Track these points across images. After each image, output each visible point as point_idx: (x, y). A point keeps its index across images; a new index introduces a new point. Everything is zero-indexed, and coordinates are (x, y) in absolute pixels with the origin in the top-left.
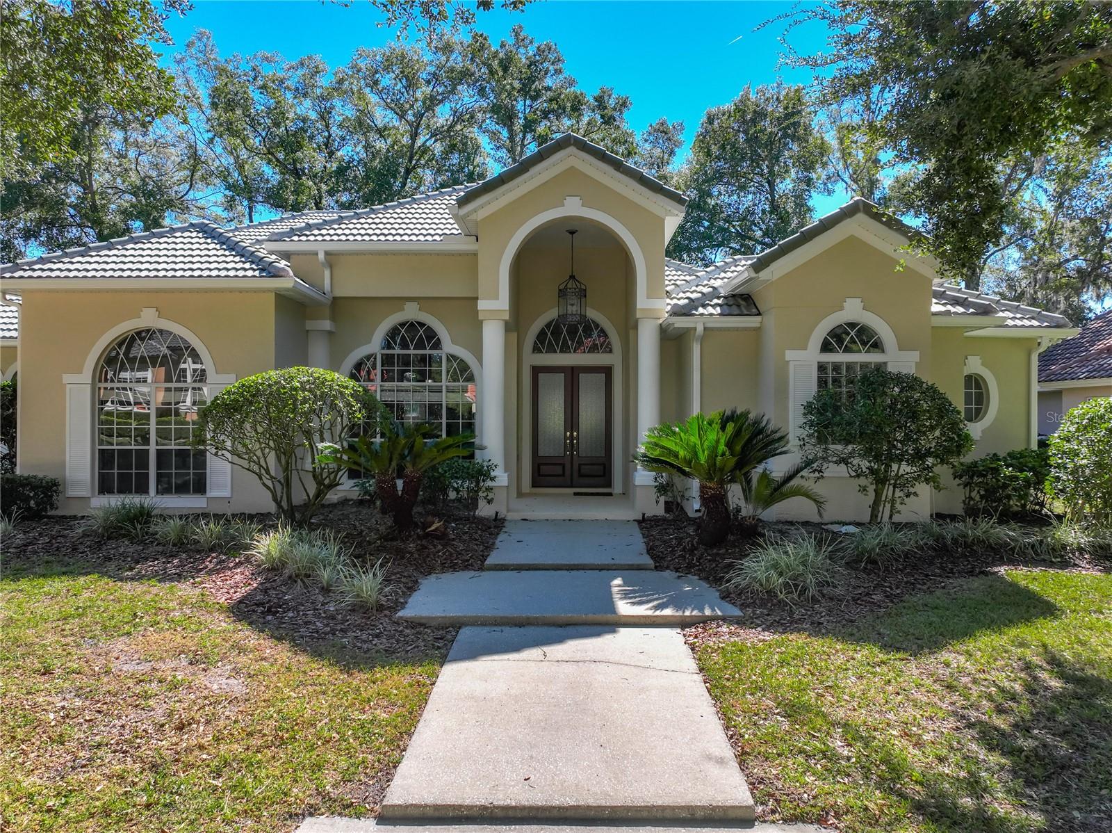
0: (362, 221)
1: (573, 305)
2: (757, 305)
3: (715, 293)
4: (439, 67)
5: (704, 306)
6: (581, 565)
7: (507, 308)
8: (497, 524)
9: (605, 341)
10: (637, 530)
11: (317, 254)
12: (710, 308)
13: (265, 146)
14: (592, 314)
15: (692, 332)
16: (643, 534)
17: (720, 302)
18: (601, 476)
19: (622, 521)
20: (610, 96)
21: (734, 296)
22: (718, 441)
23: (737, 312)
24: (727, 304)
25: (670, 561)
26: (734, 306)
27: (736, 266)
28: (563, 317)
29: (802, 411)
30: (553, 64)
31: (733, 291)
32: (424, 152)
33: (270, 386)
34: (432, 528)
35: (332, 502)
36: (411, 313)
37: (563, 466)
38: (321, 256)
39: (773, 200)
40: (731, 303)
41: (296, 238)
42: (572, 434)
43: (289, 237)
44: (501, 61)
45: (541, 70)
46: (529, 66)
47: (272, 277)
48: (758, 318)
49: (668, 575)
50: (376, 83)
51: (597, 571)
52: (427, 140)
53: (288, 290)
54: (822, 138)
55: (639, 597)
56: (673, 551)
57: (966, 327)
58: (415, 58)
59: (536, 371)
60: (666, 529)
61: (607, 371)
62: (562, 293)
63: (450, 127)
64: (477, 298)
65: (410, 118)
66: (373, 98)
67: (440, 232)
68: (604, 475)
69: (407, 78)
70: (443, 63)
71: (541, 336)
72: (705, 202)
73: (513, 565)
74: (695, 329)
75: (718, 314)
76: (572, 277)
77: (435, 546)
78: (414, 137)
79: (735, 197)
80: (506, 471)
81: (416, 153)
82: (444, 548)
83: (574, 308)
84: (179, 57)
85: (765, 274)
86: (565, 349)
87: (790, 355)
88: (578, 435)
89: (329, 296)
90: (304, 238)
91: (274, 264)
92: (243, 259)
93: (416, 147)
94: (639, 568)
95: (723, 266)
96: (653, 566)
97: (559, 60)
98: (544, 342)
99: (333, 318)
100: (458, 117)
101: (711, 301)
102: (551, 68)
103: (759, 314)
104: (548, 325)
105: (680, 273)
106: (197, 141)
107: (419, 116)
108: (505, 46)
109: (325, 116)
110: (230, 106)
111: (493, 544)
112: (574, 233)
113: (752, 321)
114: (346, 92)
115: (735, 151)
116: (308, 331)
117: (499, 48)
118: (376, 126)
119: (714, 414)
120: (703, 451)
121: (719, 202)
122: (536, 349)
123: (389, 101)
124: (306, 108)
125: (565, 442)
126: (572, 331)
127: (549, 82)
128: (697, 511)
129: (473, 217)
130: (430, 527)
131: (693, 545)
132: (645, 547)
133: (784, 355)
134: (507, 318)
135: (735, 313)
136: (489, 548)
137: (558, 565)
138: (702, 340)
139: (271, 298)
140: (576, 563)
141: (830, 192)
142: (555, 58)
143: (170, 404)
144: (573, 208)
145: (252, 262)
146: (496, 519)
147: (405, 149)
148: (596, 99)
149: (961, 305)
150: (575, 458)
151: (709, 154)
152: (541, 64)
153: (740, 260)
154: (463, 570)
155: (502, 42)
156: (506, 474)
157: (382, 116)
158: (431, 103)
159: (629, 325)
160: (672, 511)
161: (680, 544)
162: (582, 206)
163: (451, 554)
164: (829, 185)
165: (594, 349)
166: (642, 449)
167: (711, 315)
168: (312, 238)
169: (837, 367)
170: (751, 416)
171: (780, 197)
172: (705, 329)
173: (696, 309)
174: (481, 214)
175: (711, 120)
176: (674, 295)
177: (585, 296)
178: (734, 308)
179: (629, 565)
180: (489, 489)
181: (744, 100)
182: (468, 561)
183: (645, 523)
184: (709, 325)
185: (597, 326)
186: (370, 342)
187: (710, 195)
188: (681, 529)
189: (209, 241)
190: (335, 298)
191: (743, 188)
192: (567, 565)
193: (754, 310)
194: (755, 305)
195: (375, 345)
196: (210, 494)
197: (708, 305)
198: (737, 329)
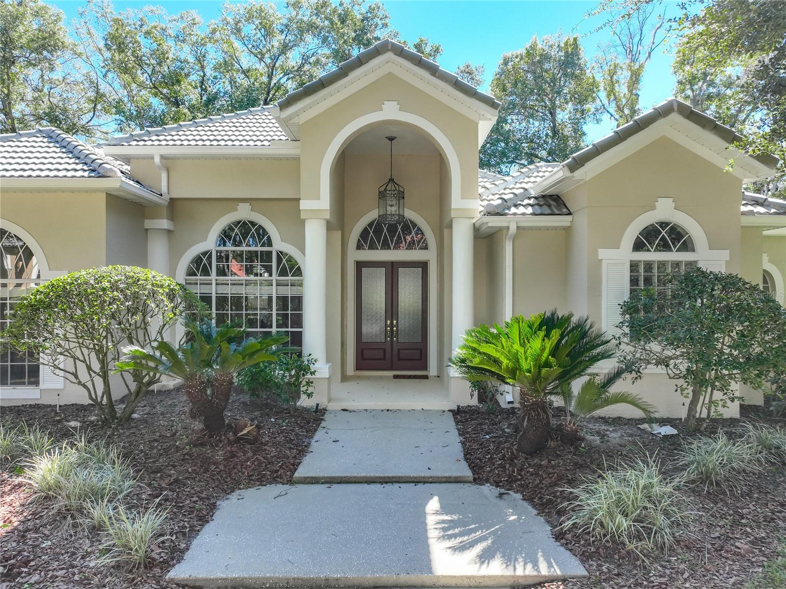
0: (200, 128)
1: (391, 206)
2: (567, 205)
3: (526, 194)
4: (290, 20)
5: (516, 206)
6: (396, 477)
7: (329, 208)
8: (317, 416)
9: (422, 238)
10: (452, 423)
11: (152, 158)
12: (522, 207)
13: (151, 82)
14: (409, 214)
15: (505, 231)
16: (459, 430)
17: (532, 201)
18: (418, 360)
19: (437, 411)
20: (426, 44)
21: (543, 196)
22: (543, 350)
23: (548, 211)
24: (538, 204)
25: (489, 472)
26: (544, 206)
27: (538, 172)
28: (383, 217)
29: (619, 310)
30: (381, 19)
31: (543, 192)
32: (279, 88)
33: (79, 285)
34: (245, 432)
35: (168, 388)
36: (244, 213)
37: (384, 350)
38: (157, 160)
39: (555, 126)
40: (542, 203)
41: (134, 143)
42: (392, 323)
43: (128, 142)
44: (340, 15)
45: (372, 25)
46: (363, 21)
47: (100, 177)
48: (569, 218)
49: (488, 490)
50: (239, 30)
51: (413, 484)
52: (281, 78)
53: (116, 189)
54: (594, 77)
55: (461, 534)
56: (491, 458)
57: (765, 227)
58: (271, 11)
59: (360, 266)
60: (481, 424)
61: (424, 266)
62: (382, 195)
63: (299, 68)
64: (300, 199)
65: (268, 61)
66: (237, 44)
67: (269, 138)
68: (421, 359)
69: (265, 27)
70: (294, 17)
71: (364, 234)
72: (502, 127)
73: (323, 478)
74: (508, 228)
75: (531, 214)
76: (391, 180)
77: (245, 453)
78: (270, 77)
79: (524, 124)
80: (328, 361)
81: (272, 88)
82: (254, 454)
83: (394, 209)
84: (81, 10)
85: (579, 173)
86: (386, 246)
87: (604, 254)
88: (397, 323)
89: (166, 197)
90: (141, 143)
91: (104, 165)
92: (77, 161)
93: (272, 85)
94: (457, 480)
95: (527, 172)
96: (471, 479)
97: (386, 17)
98: (367, 239)
99: (172, 217)
100: (305, 59)
101: (523, 201)
102: (380, 23)
103: (570, 214)
104: (370, 225)
105: (485, 180)
106: (99, 79)
107: (275, 59)
108: (343, 4)
109: (200, 60)
110: (121, 49)
111: (309, 444)
112: (394, 139)
113: (562, 221)
114: (217, 41)
115: (526, 86)
116: (147, 230)
117: (338, 6)
118: (241, 68)
119: (533, 315)
120: (526, 359)
121: (511, 128)
122: (359, 247)
123: (250, 46)
124: (186, 53)
125: (386, 329)
126: (392, 229)
127: (377, 33)
128: (509, 402)
129: (296, 120)
130: (241, 431)
131: (512, 453)
132: (461, 449)
133: (597, 253)
134: (328, 217)
135: (547, 213)
136: (302, 450)
137: (371, 478)
138: (514, 239)
139: (103, 196)
140: (391, 475)
141: (598, 121)
142: (383, 15)
143: (6, 299)
144: (390, 112)
145: (86, 164)
146: (317, 410)
147: (264, 86)
148: (416, 46)
149: (762, 205)
150: (395, 344)
151: (504, 90)
152: (372, 19)
153: (541, 166)
154: (270, 483)
155: (341, 2)
156: (327, 366)
157: (247, 60)
158: (285, 48)
159: (444, 226)
160: (486, 402)
161: (498, 450)
162: (400, 110)
163: (260, 464)
164: (598, 116)
165: (411, 246)
166: (458, 352)
167: (524, 214)
168: (149, 143)
169: (649, 266)
170: (574, 320)
171: (560, 125)
172: (518, 227)
173: (509, 208)
174: (303, 118)
175: (506, 62)
176: (484, 197)
177: (404, 198)
178: (545, 207)
179: (446, 477)
180: (309, 383)
181: (533, 47)
182: (277, 471)
183: (459, 414)
184: (521, 224)
185: (415, 225)
186: (206, 240)
187: (506, 121)
188: (496, 424)
189: (51, 145)
190: (172, 200)
191: (532, 116)
192: (381, 478)
193: (565, 210)
194: (565, 205)
195: (210, 243)
196: (42, 385)
197: (520, 205)
198: (547, 228)
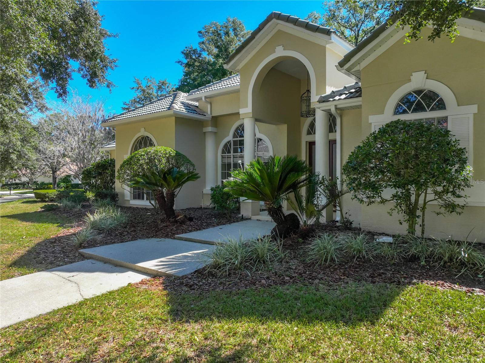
7: (251, 111)
8: (240, 220)
11: (202, 99)
43: (195, 93)
47: (169, 110)
76: (308, 90)
90: (200, 92)
122: (309, 133)
133: (368, 119)
134: (251, 116)
135: (355, 96)
139: (174, 119)
144: (280, 52)
146: (243, 218)
162: (284, 50)
174: (241, 66)
186: (229, 136)
